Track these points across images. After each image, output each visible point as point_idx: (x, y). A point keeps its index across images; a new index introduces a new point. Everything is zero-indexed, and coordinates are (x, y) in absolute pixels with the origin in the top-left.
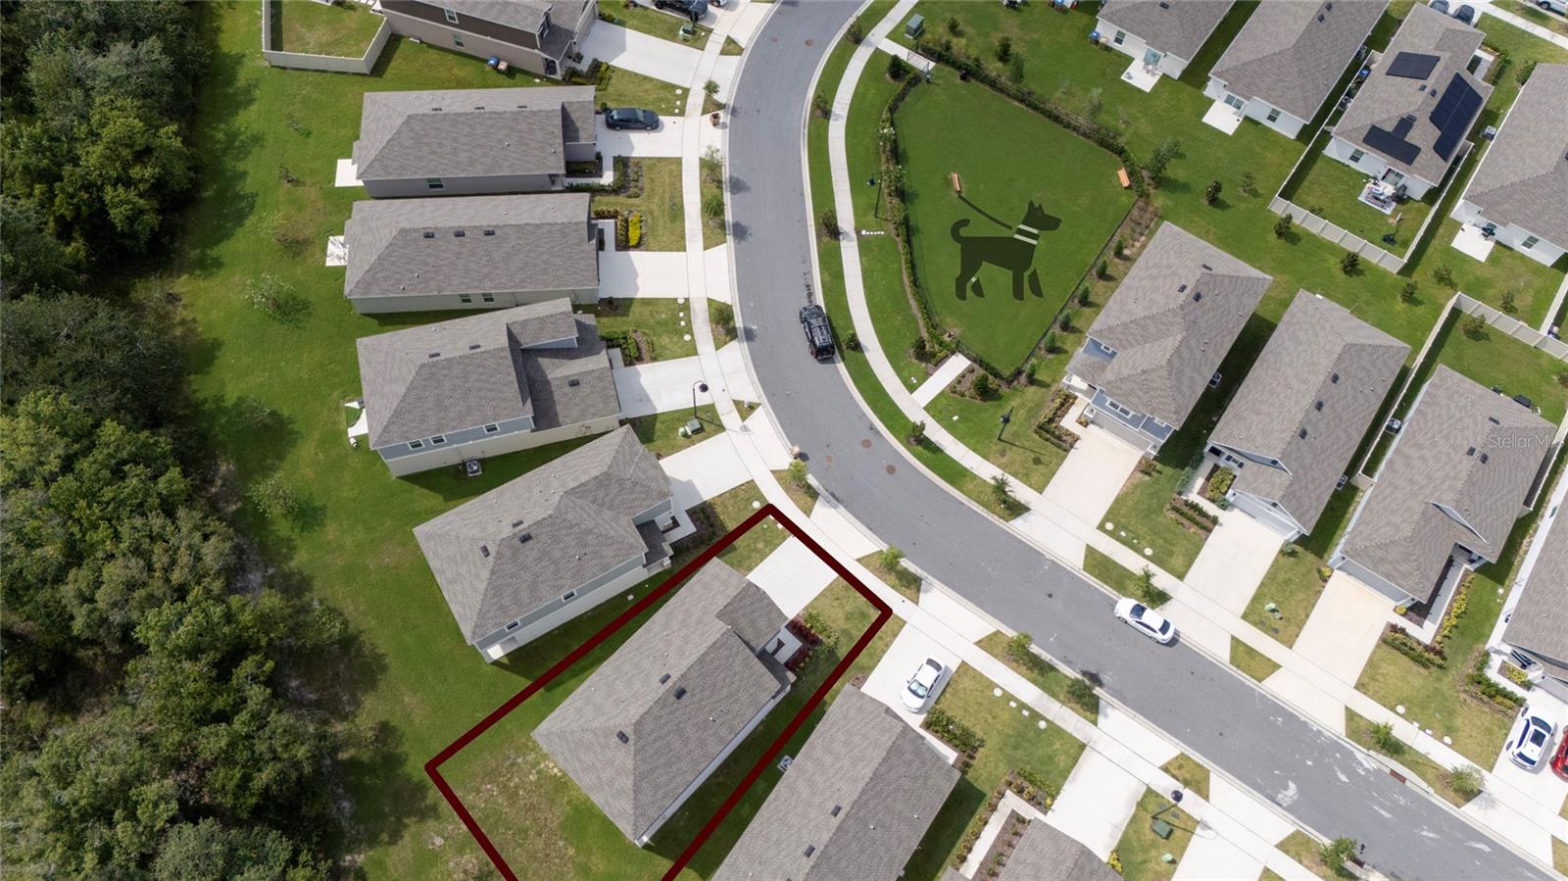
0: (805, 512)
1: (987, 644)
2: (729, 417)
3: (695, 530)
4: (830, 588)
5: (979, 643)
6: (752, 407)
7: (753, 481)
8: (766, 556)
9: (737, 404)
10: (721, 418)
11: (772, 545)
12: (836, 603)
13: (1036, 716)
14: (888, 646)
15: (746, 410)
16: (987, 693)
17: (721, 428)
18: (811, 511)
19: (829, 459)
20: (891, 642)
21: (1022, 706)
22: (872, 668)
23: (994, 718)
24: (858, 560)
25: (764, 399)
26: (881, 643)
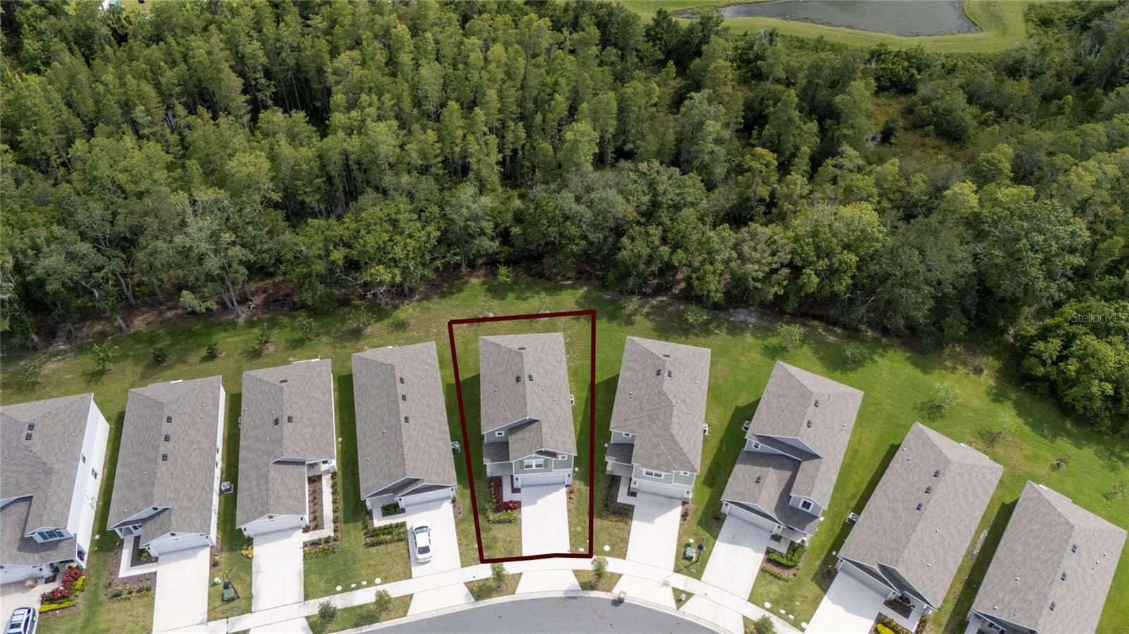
0: (578, 571)
1: (406, 601)
2: (682, 581)
3: (618, 501)
4: (520, 543)
5: (411, 596)
6: (679, 602)
7: (624, 559)
8: (570, 526)
9: (689, 595)
10: (686, 577)
11: (573, 536)
12: (508, 539)
13: (347, 589)
14: (460, 544)
15: (681, 597)
16: (384, 574)
17: (677, 570)
18: (576, 575)
19: (601, 617)
20: (460, 549)
21: (359, 587)
22: (457, 525)
23: (369, 565)
24: (520, 575)
25: (679, 614)
26: (464, 543)
